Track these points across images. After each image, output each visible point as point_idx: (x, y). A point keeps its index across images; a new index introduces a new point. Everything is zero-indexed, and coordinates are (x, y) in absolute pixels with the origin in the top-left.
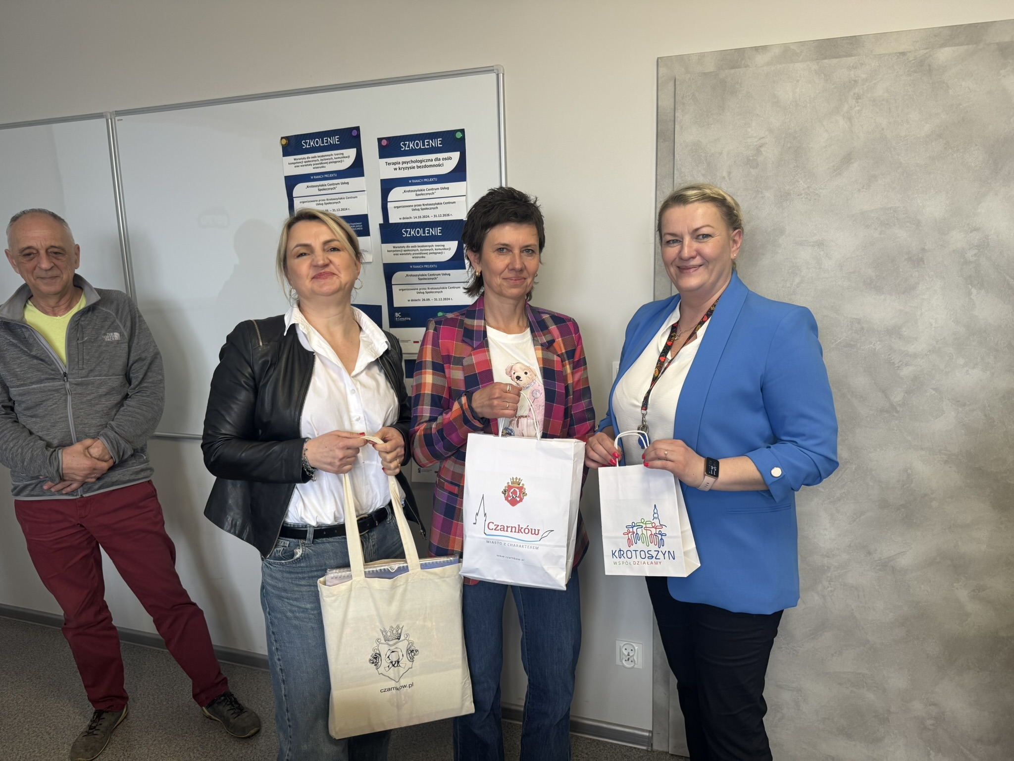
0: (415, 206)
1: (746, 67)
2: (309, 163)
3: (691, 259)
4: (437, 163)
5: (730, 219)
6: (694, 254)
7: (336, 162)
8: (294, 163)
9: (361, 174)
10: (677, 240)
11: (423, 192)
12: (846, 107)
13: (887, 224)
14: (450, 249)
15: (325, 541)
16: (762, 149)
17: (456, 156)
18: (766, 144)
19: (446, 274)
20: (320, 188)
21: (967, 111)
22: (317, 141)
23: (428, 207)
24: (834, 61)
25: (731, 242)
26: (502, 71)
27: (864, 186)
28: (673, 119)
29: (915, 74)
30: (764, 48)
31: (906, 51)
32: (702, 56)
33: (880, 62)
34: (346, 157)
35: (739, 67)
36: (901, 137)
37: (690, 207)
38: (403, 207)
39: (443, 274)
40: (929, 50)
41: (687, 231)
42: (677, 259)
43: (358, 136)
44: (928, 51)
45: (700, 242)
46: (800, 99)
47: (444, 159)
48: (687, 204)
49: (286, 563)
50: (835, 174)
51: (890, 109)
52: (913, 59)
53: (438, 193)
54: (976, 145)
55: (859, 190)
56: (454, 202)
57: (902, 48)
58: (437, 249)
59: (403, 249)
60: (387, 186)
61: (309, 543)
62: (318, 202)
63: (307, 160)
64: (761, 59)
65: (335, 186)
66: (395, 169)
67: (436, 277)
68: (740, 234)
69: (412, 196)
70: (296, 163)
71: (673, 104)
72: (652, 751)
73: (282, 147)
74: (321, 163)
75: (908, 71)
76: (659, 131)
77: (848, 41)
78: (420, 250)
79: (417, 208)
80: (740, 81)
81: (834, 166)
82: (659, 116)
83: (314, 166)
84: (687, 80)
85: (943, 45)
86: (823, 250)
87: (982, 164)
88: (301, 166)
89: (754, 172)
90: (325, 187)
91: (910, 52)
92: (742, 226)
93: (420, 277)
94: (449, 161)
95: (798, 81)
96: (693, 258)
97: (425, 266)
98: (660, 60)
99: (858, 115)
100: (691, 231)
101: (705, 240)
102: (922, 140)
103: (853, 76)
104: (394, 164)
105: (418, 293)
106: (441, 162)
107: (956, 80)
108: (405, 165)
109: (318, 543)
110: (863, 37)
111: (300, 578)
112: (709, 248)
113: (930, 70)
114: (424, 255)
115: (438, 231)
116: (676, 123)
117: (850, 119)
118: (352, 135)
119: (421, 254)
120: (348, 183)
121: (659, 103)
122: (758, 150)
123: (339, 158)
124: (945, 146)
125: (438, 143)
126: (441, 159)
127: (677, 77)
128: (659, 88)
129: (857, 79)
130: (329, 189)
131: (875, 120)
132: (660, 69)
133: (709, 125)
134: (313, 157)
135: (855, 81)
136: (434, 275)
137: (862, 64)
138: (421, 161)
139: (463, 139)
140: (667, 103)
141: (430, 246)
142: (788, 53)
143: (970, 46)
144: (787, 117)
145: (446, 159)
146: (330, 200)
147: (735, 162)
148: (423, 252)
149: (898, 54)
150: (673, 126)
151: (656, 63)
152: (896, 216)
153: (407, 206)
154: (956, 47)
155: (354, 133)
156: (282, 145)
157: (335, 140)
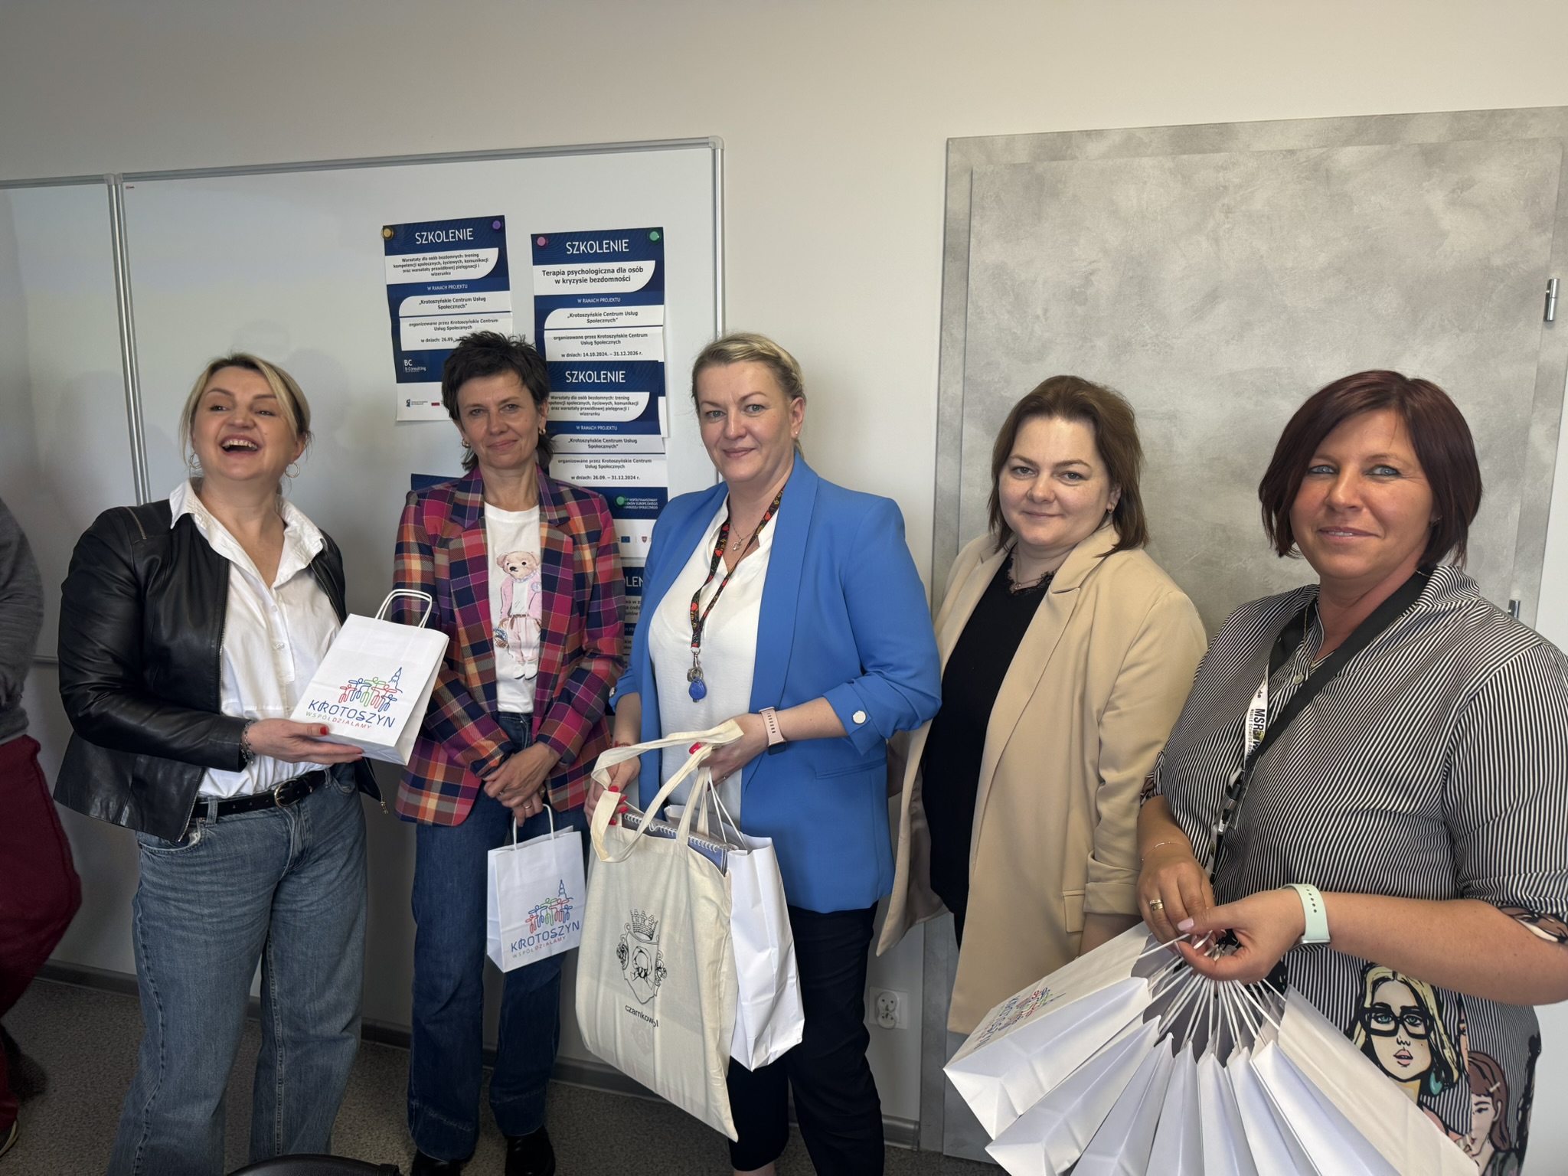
0: (586, 337)
1: (1072, 159)
2: (425, 267)
3: (739, 440)
4: (621, 275)
5: (787, 384)
6: (742, 431)
7: (466, 267)
8: (403, 266)
9: (505, 286)
10: (719, 412)
11: (599, 318)
12: (1211, 224)
13: (1266, 392)
14: (637, 403)
15: (235, 819)
16: (1093, 278)
17: (649, 266)
18: (1099, 270)
19: (630, 441)
20: (442, 304)
21: (1377, 238)
22: (439, 234)
23: (605, 340)
24: (1197, 157)
25: (791, 416)
26: (720, 146)
27: (1234, 336)
28: (967, 228)
29: (1307, 182)
30: (1099, 134)
31: (1295, 148)
32: (1011, 139)
33: (1259, 162)
34: (483, 260)
35: (1064, 158)
36: (1287, 269)
37: (734, 368)
38: (568, 338)
39: (626, 441)
40: (1327, 149)
41: (732, 400)
42: (721, 439)
43: (502, 230)
44: (1325, 150)
45: (750, 416)
46: (1147, 209)
47: (631, 270)
48: (730, 363)
49: (176, 851)
50: (1193, 317)
51: (1271, 229)
52: (1305, 159)
53: (622, 321)
54: (1389, 286)
55: (1228, 342)
56: (646, 335)
57: (1291, 144)
58: (619, 404)
59: (567, 401)
60: (544, 306)
61: (211, 822)
62: (438, 326)
63: (422, 262)
64: (1094, 149)
65: (464, 303)
66: (557, 282)
67: (615, 444)
68: (802, 403)
69: (582, 322)
70: (405, 266)
71: (968, 207)
72: (919, 1152)
73: (385, 241)
74: (444, 268)
75: (1298, 177)
76: (946, 246)
77: (1217, 131)
78: (591, 403)
79: (589, 340)
80: (1063, 179)
81: (1193, 306)
82: (947, 224)
83: (433, 272)
84: (989, 174)
85: (1347, 143)
86: (1176, 426)
87: (1396, 312)
88: (413, 271)
89: (1080, 310)
90: (449, 304)
91: (1301, 150)
92: (804, 392)
93: (591, 444)
94: (639, 274)
95: (1145, 183)
96: (741, 437)
97: (599, 427)
98: (950, 143)
99: (1227, 235)
100: (738, 399)
101: (757, 413)
102: (1314, 275)
103: (1222, 179)
104: (554, 273)
105: (587, 467)
106: (627, 274)
107: (1363, 192)
108: (572, 277)
109: (225, 822)
110: (1236, 125)
111: (197, 873)
112: (760, 424)
113: (1327, 176)
114: (598, 411)
115: (619, 376)
116: (972, 235)
117: (1217, 241)
118: (492, 227)
119: (593, 408)
120: (484, 299)
121: (949, 205)
122: (1087, 278)
123: (471, 261)
124: (1347, 285)
125: (622, 245)
126: (627, 271)
127: (975, 169)
128: (949, 183)
129: (1227, 184)
130: (454, 307)
131: (1251, 243)
132: (951, 155)
133: (1018, 239)
134: (432, 259)
135: (1225, 187)
136: (612, 441)
137: (1234, 164)
138: (596, 272)
139: (661, 241)
140: (960, 205)
141: (607, 398)
142: (1132, 143)
143: (1383, 146)
144: (1129, 233)
145: (634, 270)
146: (456, 323)
147: (1054, 295)
148: (597, 406)
149: (1285, 153)
150: (967, 240)
151: (945, 146)
152: (1277, 380)
153: (574, 338)
154: (1364, 147)
155: (496, 225)
156: (384, 237)
157: (466, 234)
